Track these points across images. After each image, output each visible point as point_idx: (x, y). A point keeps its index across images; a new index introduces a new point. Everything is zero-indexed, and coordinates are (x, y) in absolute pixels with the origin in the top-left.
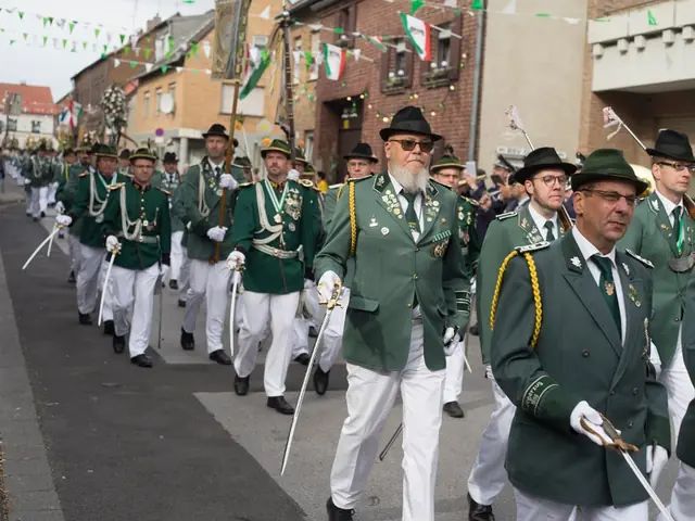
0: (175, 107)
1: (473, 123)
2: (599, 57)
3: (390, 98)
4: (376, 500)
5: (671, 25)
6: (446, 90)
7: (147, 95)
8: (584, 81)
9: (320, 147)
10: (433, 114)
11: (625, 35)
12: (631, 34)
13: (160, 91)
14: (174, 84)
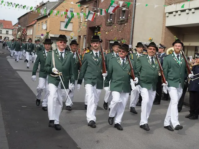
0: (47, 27)
1: (131, 35)
2: (168, 17)
3: (108, 27)
4: (98, 142)
5: (188, 8)
6: (124, 25)
7: (39, 24)
8: (163, 23)
9: (88, 40)
10: (120, 32)
11: (175, 11)
12: (177, 10)
13: (42, 23)
14: (47, 21)
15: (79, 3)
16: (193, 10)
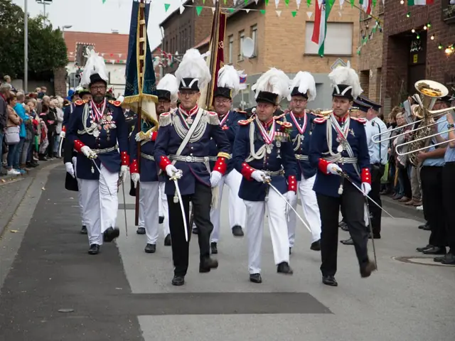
0: (257, 50)
3: (451, 28)
7: (232, 40)
9: (387, 86)
13: (242, 35)
14: (256, 25)
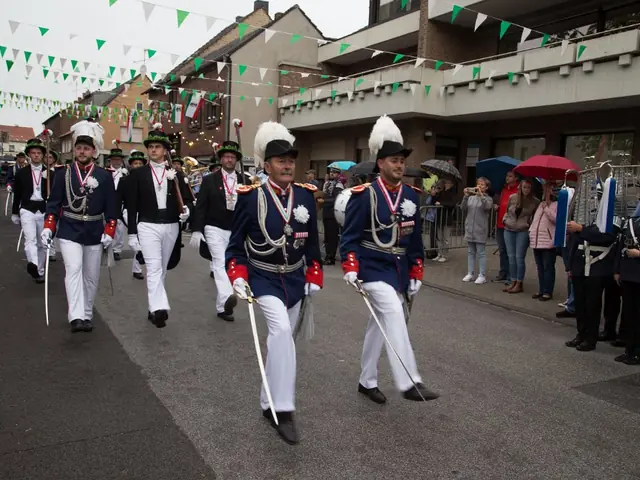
2: (284, 114)
3: (192, 134)
5: (310, 100)
10: (210, 141)
11: (293, 104)
15: (146, 93)
16: (317, 104)
